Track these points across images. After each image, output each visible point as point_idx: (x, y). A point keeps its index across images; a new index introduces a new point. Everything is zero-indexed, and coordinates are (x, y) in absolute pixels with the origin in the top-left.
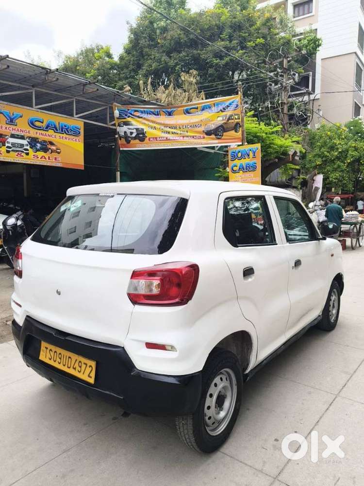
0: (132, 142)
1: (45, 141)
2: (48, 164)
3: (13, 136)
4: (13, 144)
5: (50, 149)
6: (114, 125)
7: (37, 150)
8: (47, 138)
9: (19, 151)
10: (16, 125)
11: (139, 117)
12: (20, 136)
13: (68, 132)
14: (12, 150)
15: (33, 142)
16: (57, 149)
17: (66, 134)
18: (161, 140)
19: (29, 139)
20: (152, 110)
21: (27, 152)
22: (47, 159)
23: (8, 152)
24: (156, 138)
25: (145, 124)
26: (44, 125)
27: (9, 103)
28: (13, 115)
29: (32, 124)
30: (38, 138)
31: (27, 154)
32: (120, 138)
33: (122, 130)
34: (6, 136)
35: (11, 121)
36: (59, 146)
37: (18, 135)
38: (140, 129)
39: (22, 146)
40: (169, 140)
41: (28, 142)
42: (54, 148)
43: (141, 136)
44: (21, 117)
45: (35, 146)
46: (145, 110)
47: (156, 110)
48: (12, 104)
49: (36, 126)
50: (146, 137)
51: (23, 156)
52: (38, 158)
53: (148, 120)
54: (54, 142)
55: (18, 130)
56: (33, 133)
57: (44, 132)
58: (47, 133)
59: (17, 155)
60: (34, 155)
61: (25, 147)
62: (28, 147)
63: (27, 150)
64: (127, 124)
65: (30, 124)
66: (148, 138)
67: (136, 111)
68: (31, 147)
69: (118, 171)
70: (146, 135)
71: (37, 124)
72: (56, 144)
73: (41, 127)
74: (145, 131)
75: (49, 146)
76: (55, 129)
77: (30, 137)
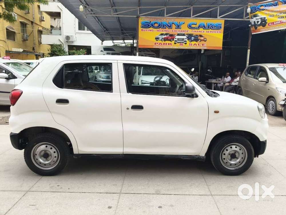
0: (258, 28)
1: (197, 35)
2: (198, 48)
3: (178, 35)
4: (178, 39)
5: (200, 39)
6: (249, 18)
7: (192, 41)
8: (199, 33)
9: (181, 42)
10: (181, 29)
11: (263, 10)
12: (182, 34)
13: (213, 28)
14: (178, 43)
15: (190, 37)
16: (204, 39)
17: (211, 29)
18: (276, 24)
19: (187, 35)
20: (272, 3)
21: (186, 42)
22: (198, 45)
23: (175, 43)
24: (273, 23)
25: (266, 14)
26: (197, 26)
27: (177, 18)
28: (179, 23)
29: (190, 27)
30: (192, 34)
31: (186, 44)
32: (252, 26)
33: (253, 20)
34: (175, 35)
35: (178, 27)
36: (205, 37)
37: (181, 34)
38: (263, 18)
39: (183, 39)
40: (282, 23)
41: (187, 37)
42: (202, 38)
43: (264, 23)
44: (184, 24)
45: (190, 39)
46: (268, 3)
47: (275, 2)
48: (179, 18)
49: (192, 28)
50: (267, 23)
51: (183, 45)
52: (192, 45)
53: (269, 11)
54: (203, 35)
55: (181, 31)
56: (190, 31)
57: (197, 30)
58: (198, 30)
59: (180, 45)
60: (189, 44)
61: (185, 40)
62: (187, 40)
63: (186, 41)
64: (255, 16)
65: (189, 27)
66: (268, 24)
67: (261, 6)
68: (188, 40)
69: (249, 49)
70: (267, 22)
71: (193, 26)
72: (204, 36)
73: (195, 28)
74: (266, 18)
75: (199, 38)
76: (204, 27)
77: (188, 34)
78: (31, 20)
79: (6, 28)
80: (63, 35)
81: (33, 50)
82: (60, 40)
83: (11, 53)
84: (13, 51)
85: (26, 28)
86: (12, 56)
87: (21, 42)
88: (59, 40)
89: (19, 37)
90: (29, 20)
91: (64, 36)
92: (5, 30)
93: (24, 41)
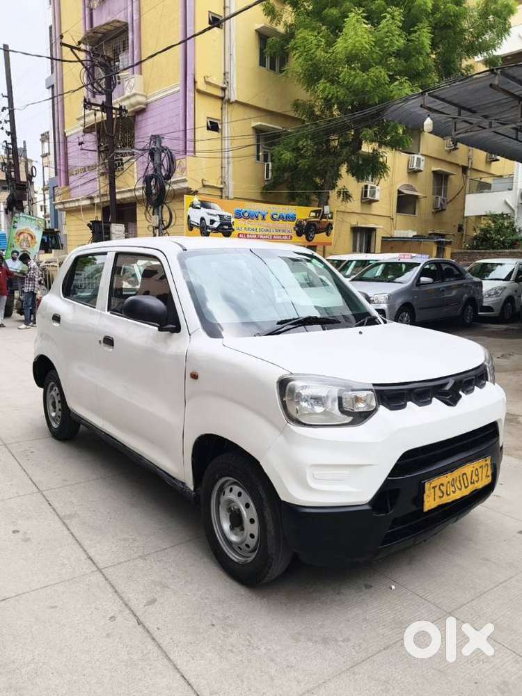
78: (461, 164)
79: (398, 191)
80: (517, 189)
81: (459, 231)
82: (509, 202)
83: (390, 241)
84: (395, 236)
85: (446, 184)
86: (392, 248)
87: (430, 217)
88: (506, 203)
89: (425, 206)
90: (457, 165)
91: (518, 191)
92: (396, 195)
93: (437, 212)
